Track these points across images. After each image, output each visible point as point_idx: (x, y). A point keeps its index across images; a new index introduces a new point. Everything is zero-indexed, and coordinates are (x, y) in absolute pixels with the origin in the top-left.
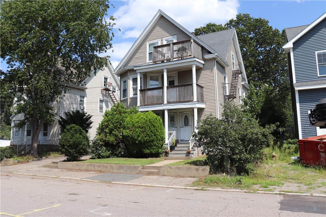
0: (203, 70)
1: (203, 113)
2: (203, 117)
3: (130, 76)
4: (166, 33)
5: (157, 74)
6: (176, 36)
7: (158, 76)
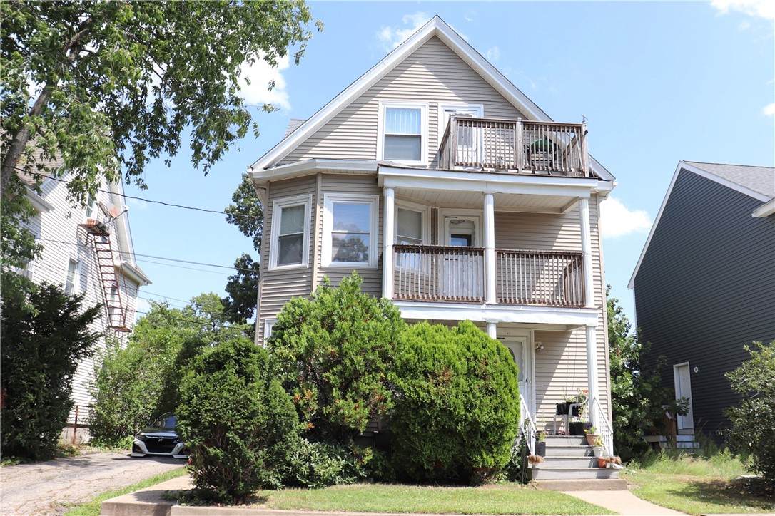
0: (565, 221)
1: (568, 345)
2: (566, 358)
3: (326, 195)
4: (446, 89)
5: (419, 208)
6: (482, 106)
7: (420, 214)
